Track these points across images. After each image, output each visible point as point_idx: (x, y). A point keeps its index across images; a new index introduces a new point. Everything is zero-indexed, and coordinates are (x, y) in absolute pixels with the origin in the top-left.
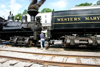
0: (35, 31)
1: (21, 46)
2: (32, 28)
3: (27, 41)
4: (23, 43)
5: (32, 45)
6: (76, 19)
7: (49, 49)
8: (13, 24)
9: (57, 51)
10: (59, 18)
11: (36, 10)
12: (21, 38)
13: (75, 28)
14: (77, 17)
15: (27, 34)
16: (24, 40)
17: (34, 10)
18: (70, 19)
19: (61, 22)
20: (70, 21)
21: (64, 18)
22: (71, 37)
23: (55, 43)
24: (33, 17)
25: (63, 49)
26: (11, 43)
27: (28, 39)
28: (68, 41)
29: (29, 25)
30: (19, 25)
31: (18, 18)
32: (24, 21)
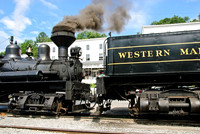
0: (68, 79)
1: (35, 115)
2: (62, 74)
6: (159, 53)
7: (101, 121)
8: (18, 65)
9: (119, 125)
10: (123, 51)
11: (70, 34)
12: (36, 95)
16: (42, 100)
18: (146, 54)
19: (126, 59)
21: (133, 51)
23: (112, 107)
24: (63, 49)
25: (132, 121)
27: (52, 98)
28: (144, 102)
31: (29, 51)
32: (44, 58)
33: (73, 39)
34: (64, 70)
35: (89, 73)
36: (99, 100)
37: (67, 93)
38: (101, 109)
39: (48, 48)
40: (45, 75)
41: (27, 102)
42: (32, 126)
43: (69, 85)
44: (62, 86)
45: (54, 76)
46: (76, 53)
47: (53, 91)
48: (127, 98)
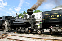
0: (32, 24)
1: (23, 33)
2: (30, 22)
3: (27, 30)
4: (24, 31)
5: (30, 32)
6: (58, 16)
7: (41, 35)
8: (18, 20)
9: (46, 36)
10: (47, 15)
11: (32, 11)
12: (23, 28)
13: (58, 21)
14: (59, 14)
15: (27, 26)
16: (25, 29)
17: (31, 11)
18: (54, 16)
19: (48, 18)
20: (54, 17)
21: (50, 15)
22: (55, 27)
24: (30, 16)
25: (50, 35)
26: (17, 31)
27: (27, 29)
29: (28, 20)
30: (22, 20)
31: (21, 16)
32: (25, 18)
33: (33, 13)
34: (31, 21)
35: (37, 22)
36: (40, 29)
37: (31, 27)
38: (41, 32)
39: (26, 16)
40: (26, 23)
41: (21, 30)
42: (22, 36)
43: (32, 25)
44: (30, 26)
45: (28, 23)
46: (34, 16)
47: (28, 27)
48: (49, 29)
